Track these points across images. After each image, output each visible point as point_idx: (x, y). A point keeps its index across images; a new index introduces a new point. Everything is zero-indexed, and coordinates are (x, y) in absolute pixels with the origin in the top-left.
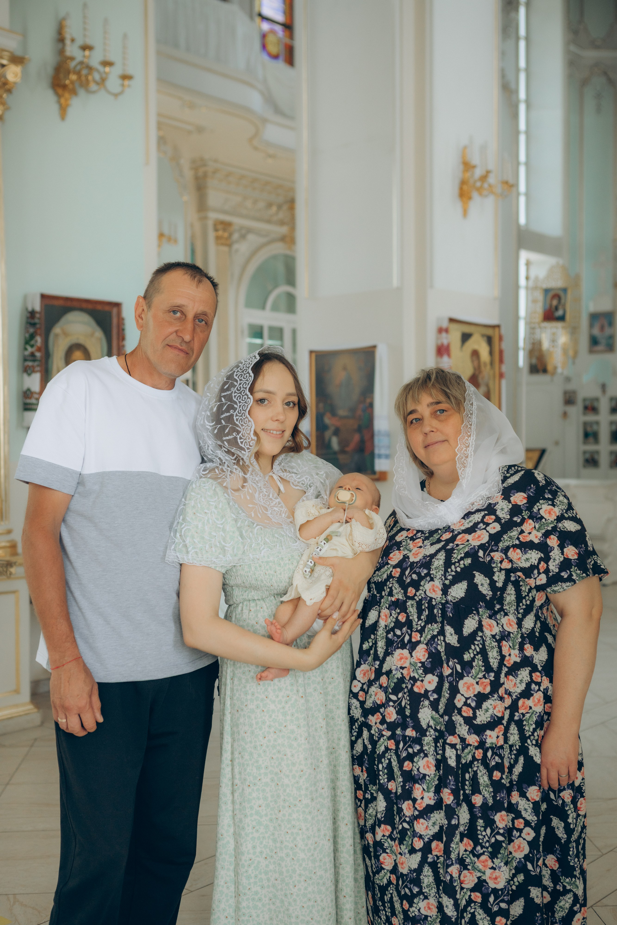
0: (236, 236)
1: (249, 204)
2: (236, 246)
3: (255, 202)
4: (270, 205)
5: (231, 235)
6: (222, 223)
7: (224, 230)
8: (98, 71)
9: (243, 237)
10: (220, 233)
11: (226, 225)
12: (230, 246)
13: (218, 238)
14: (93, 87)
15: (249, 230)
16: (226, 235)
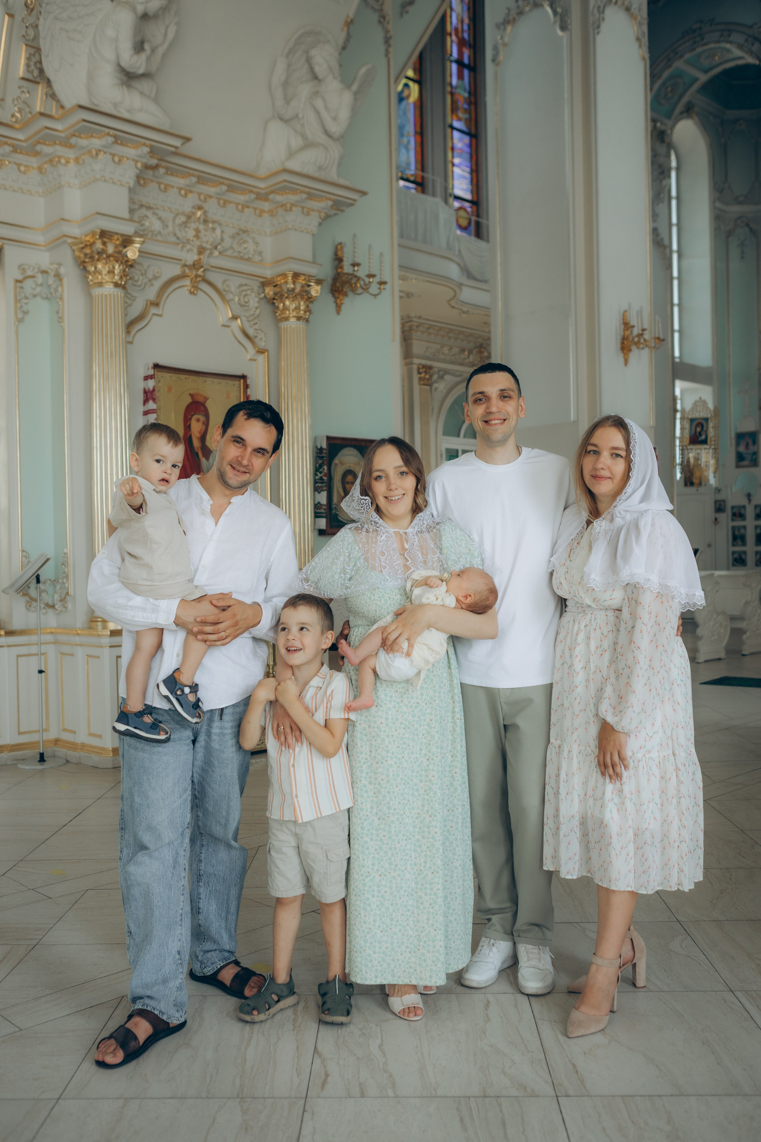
0: (435, 377)
1: (446, 350)
2: (435, 385)
3: (451, 349)
4: (463, 350)
5: (431, 376)
6: (424, 366)
7: (426, 372)
8: (363, 280)
9: (441, 377)
10: (423, 375)
11: (428, 369)
12: (430, 385)
13: (420, 379)
14: (360, 291)
15: (446, 372)
16: (427, 376)
